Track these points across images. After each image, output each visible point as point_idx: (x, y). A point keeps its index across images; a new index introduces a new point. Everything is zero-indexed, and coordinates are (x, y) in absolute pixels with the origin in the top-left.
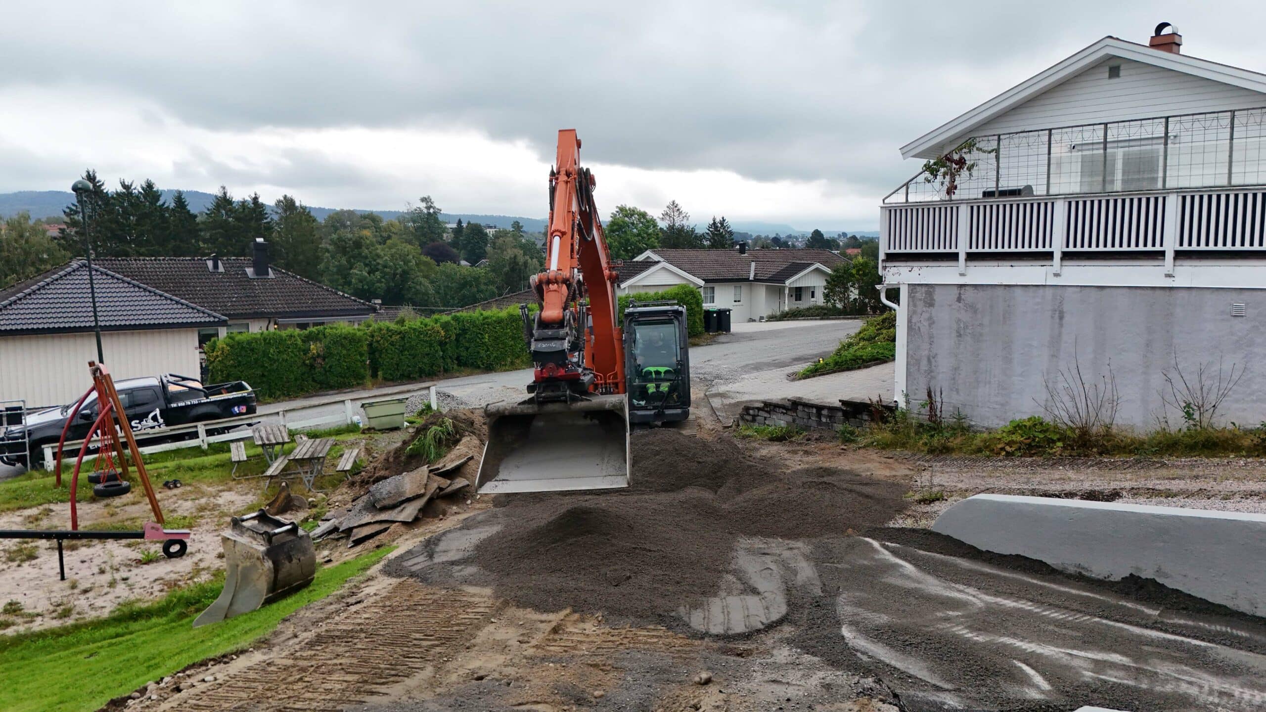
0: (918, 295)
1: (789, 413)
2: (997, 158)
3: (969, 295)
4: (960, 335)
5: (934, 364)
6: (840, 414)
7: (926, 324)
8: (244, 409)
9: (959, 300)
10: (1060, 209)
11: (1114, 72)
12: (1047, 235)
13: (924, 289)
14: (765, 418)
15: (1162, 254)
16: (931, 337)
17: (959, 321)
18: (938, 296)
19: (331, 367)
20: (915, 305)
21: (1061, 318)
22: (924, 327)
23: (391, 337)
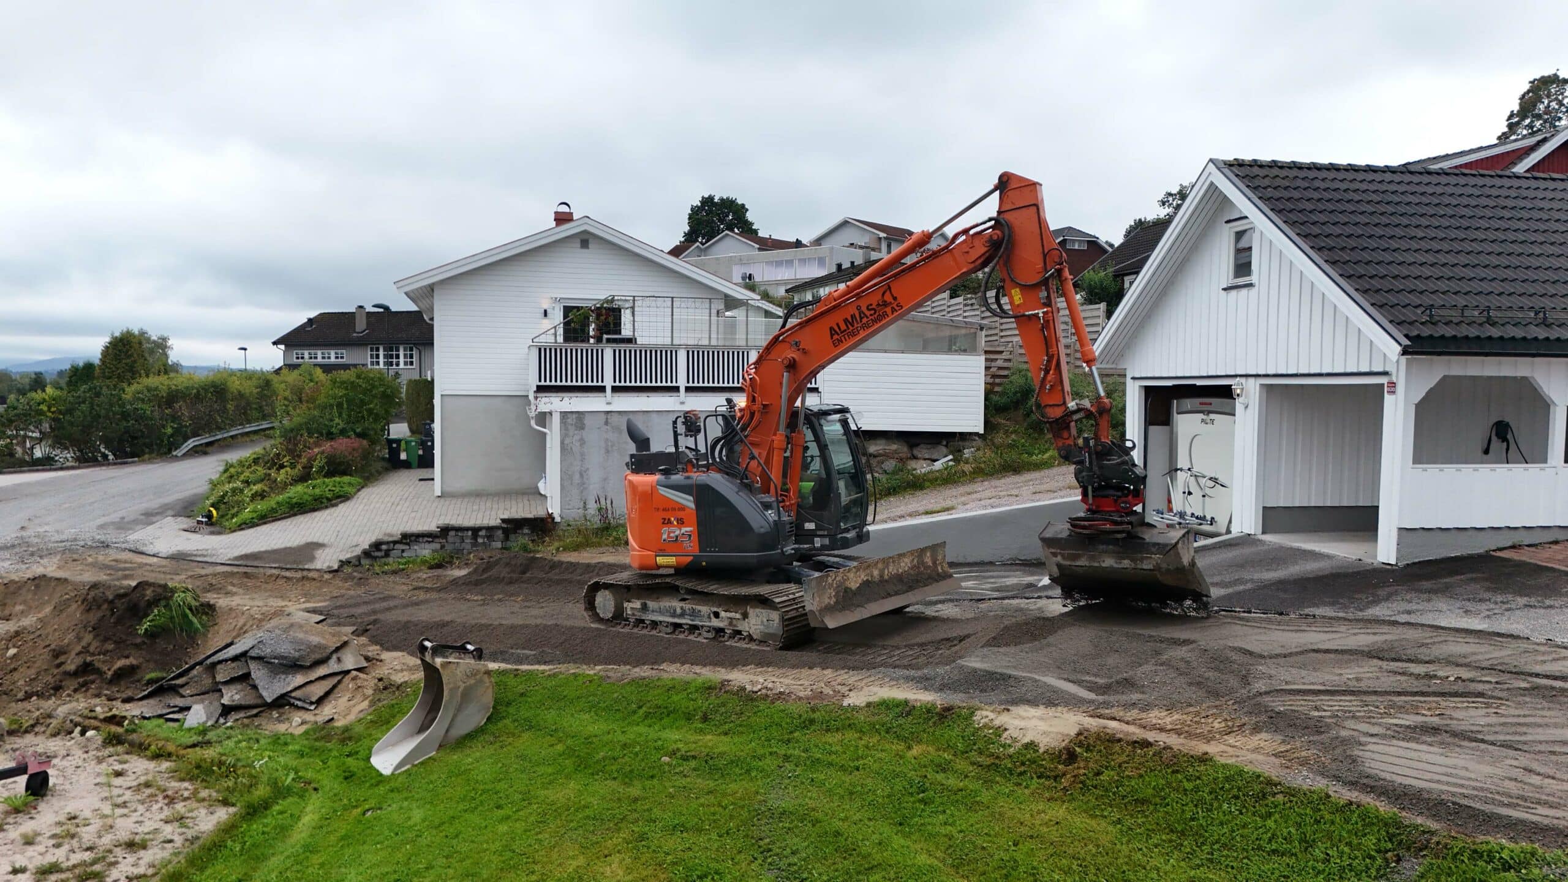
0: (569, 421)
1: (437, 540)
2: (633, 315)
3: (614, 419)
4: (607, 451)
5: (585, 477)
6: (500, 532)
7: (578, 444)
9: (606, 423)
10: (682, 356)
11: (585, 244)
12: (673, 375)
13: (574, 416)
14: (403, 551)
16: (582, 454)
17: (607, 440)
18: (588, 421)
20: (567, 429)
22: (576, 447)
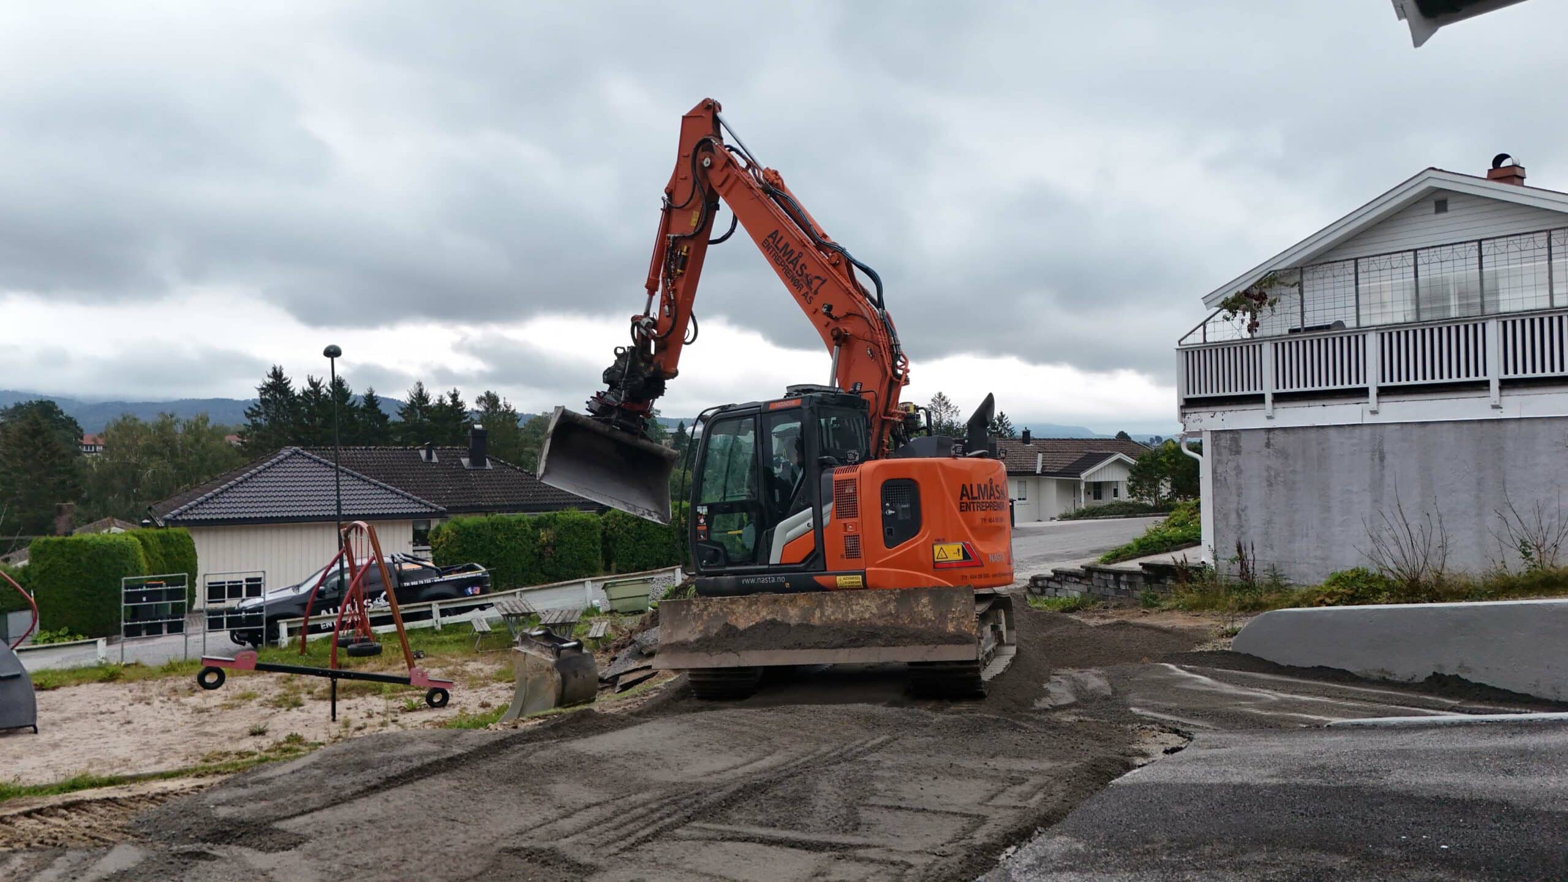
0: (1223, 443)
1: (1084, 582)
2: (1301, 293)
3: (1278, 439)
4: (1270, 485)
5: (1243, 517)
6: (1141, 579)
7: (1233, 473)
8: (477, 590)
9: (1268, 445)
10: (1373, 342)
11: (1441, 206)
12: (1360, 370)
13: (1228, 436)
14: (1056, 590)
15: (1486, 384)
16: (1239, 487)
17: (1268, 469)
18: (1245, 442)
19: (560, 557)
20: (1219, 454)
21: (1382, 459)
22: (1231, 478)
23: (627, 524)
